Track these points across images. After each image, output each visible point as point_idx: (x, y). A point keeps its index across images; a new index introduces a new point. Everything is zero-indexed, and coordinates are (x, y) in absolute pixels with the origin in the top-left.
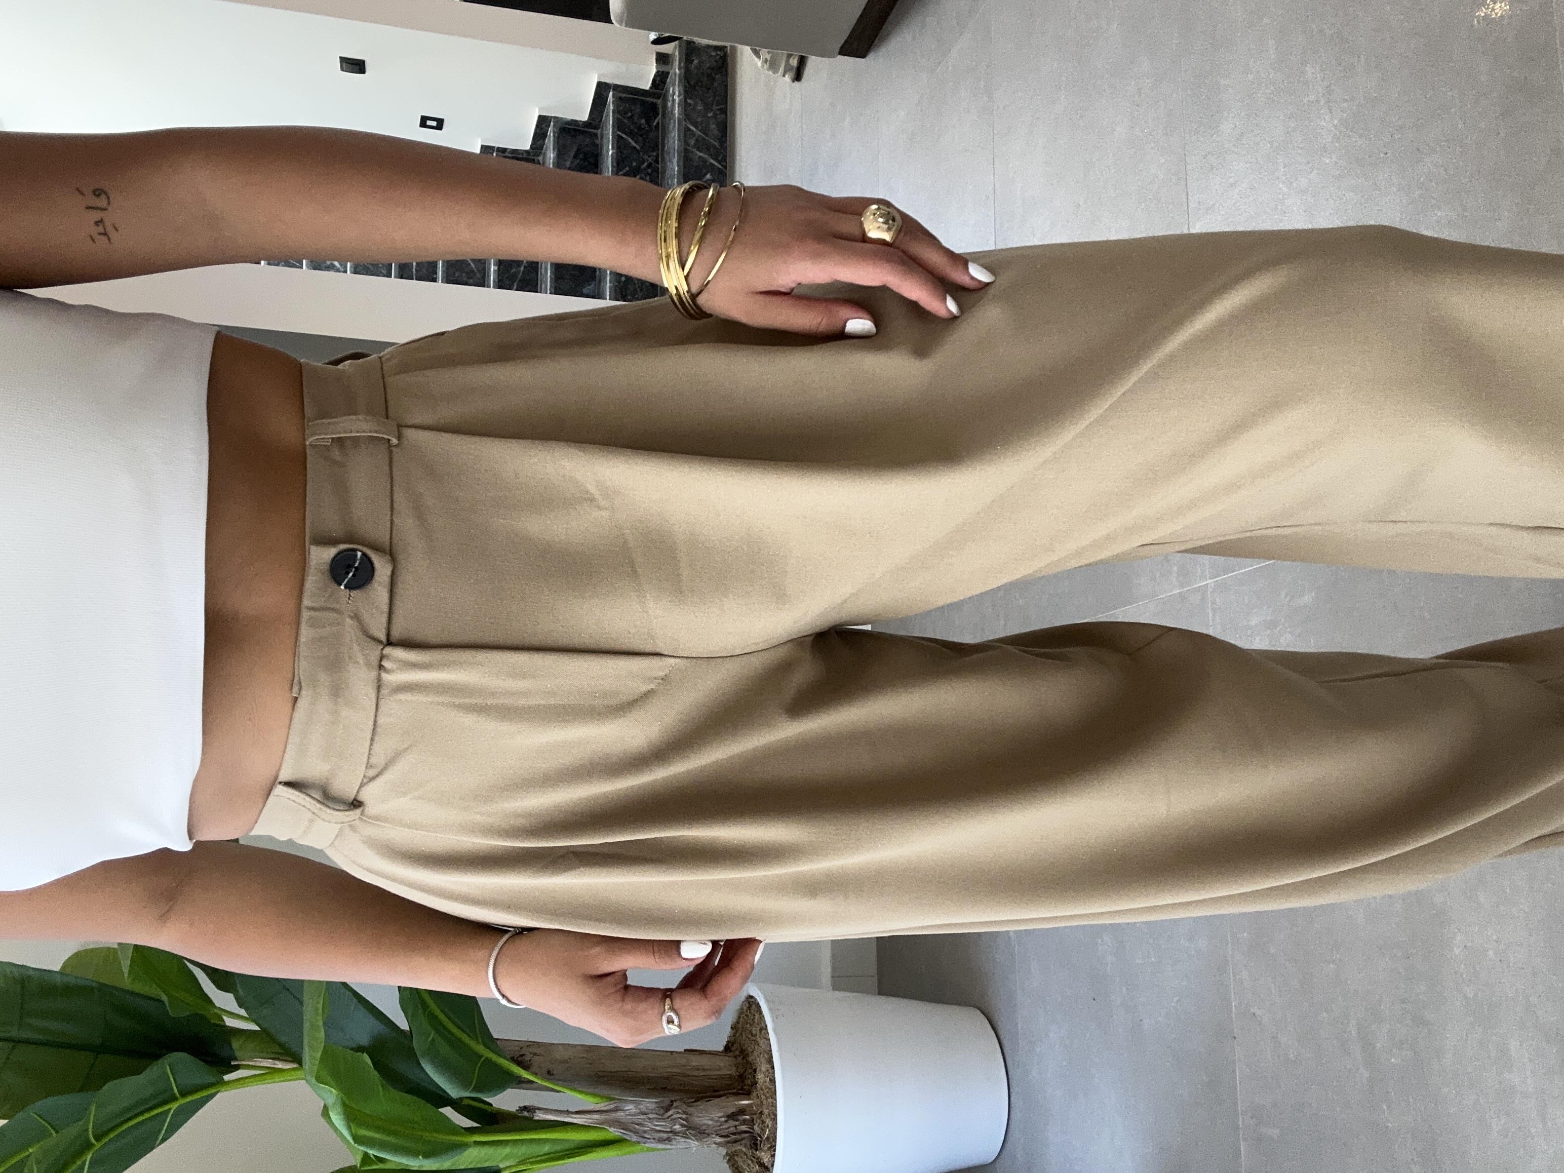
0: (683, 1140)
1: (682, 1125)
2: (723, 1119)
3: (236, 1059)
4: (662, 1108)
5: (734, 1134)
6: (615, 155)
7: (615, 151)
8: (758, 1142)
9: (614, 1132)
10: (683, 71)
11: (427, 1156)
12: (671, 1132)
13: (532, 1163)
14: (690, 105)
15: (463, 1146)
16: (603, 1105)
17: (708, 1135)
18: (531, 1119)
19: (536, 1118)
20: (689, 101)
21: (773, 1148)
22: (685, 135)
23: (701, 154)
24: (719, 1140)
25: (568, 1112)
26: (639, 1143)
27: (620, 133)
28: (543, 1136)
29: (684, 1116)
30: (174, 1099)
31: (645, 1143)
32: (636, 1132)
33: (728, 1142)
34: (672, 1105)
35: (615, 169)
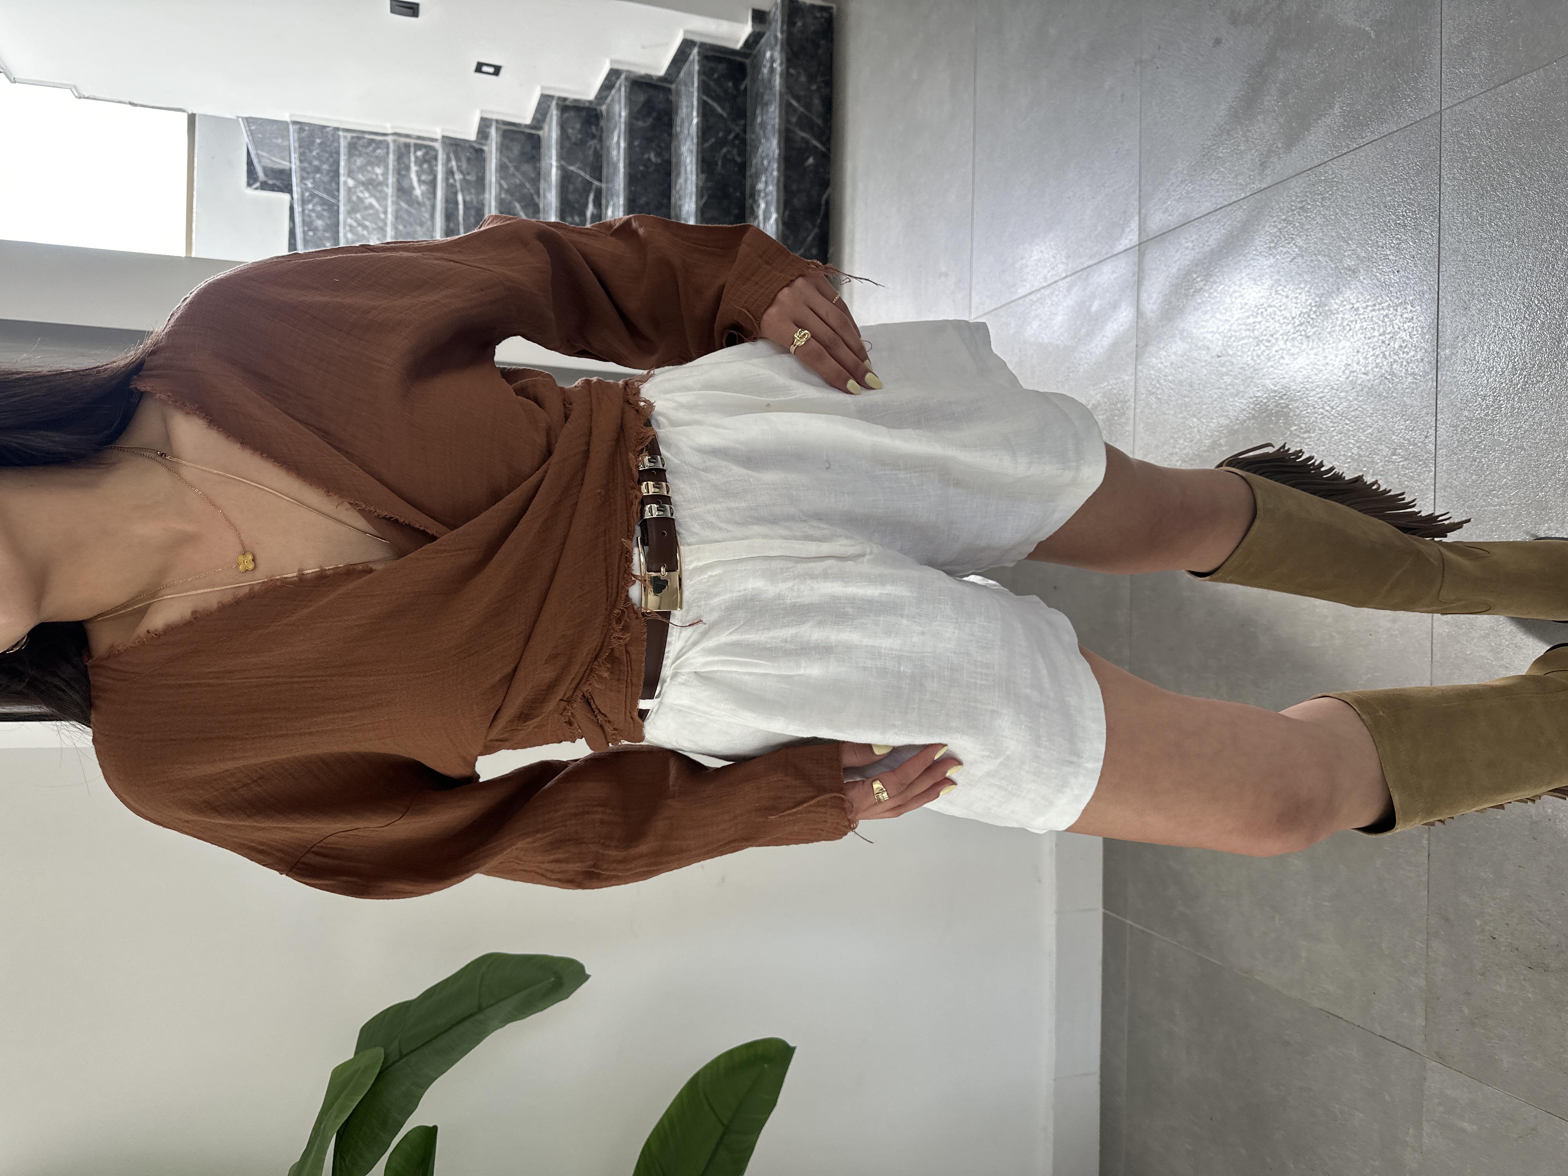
6: (700, 125)
7: (702, 120)
10: (785, 35)
14: (792, 75)
20: (792, 71)
22: (787, 112)
23: (803, 134)
27: (705, 98)
35: (700, 140)
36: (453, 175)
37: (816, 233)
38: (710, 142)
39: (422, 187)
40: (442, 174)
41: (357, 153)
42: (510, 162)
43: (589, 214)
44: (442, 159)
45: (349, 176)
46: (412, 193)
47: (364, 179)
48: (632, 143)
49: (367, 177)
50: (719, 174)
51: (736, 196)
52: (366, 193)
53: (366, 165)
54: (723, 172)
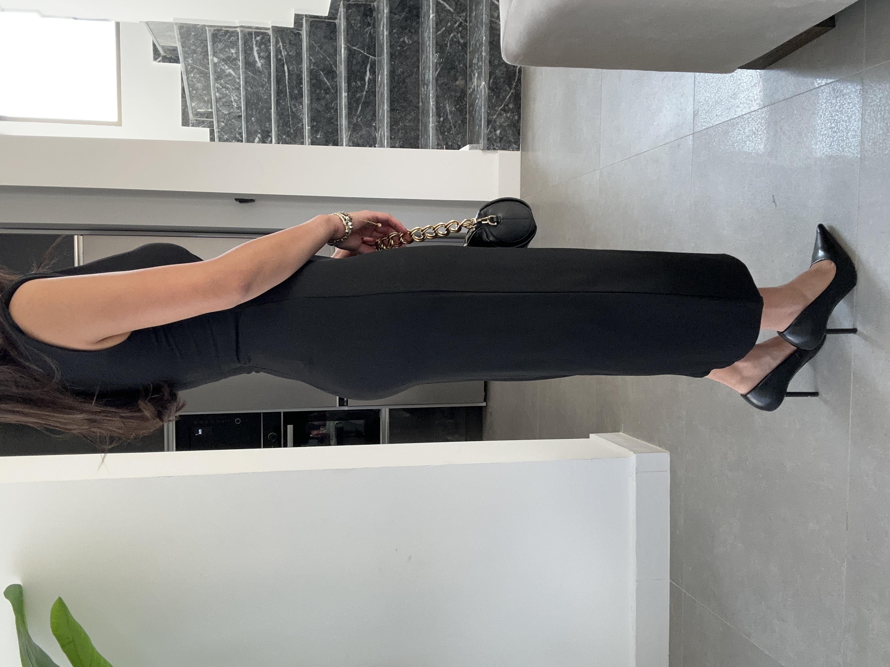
35: (434, 30)
36: (281, 52)
37: (512, 93)
38: (442, 31)
39: (262, 61)
40: (273, 53)
41: (218, 40)
42: (316, 44)
43: (367, 79)
44: (273, 42)
45: (214, 55)
46: (255, 65)
47: (224, 57)
48: (392, 31)
49: (226, 56)
50: (448, 52)
51: (461, 67)
52: (226, 66)
53: (224, 48)
54: (451, 51)
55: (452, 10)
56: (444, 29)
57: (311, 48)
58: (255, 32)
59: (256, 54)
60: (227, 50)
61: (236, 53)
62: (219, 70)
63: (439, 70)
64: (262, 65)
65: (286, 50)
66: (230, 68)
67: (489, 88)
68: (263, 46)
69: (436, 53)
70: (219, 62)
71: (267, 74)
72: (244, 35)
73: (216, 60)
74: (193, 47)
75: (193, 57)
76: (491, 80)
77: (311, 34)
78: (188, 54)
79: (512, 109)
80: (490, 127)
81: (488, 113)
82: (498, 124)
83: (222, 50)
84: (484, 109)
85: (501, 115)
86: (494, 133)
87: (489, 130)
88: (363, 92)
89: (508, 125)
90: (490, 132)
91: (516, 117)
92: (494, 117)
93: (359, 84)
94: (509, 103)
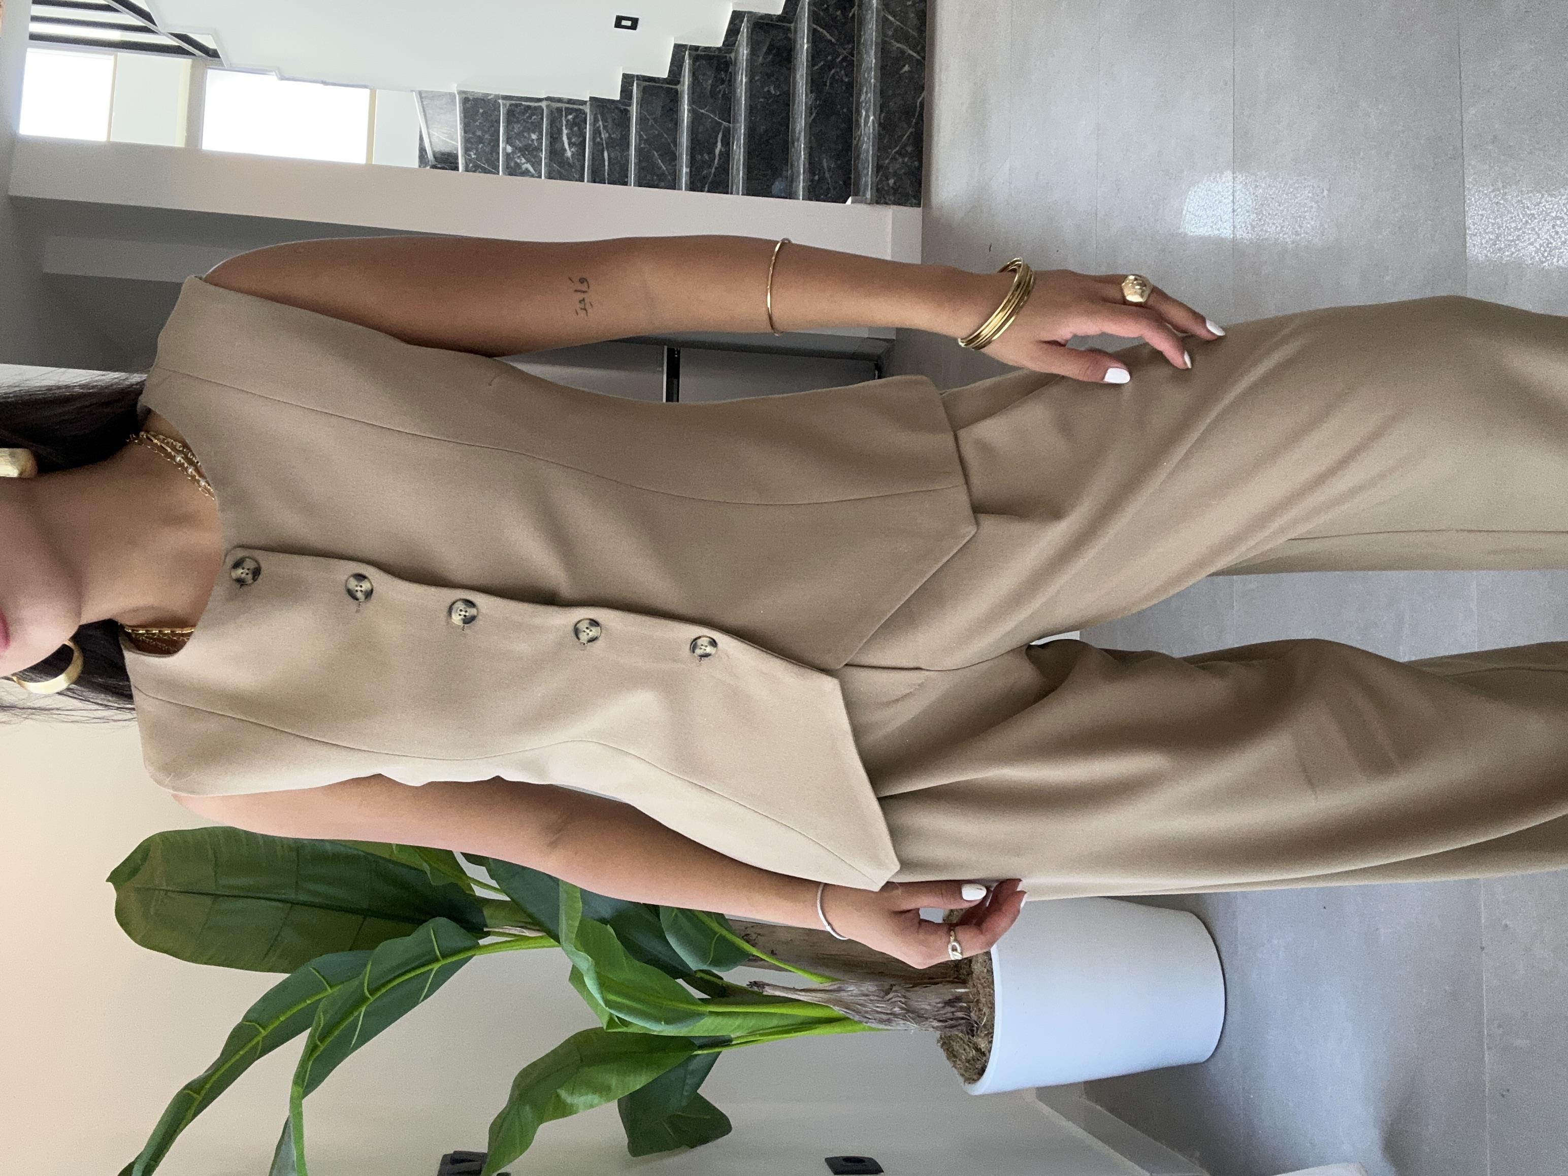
0: (903, 1022)
1: (902, 1009)
2: (940, 1005)
3: (487, 926)
4: (883, 991)
5: (952, 1019)
6: (810, 50)
7: (810, 45)
8: (975, 1029)
9: (838, 1011)
11: (668, 1022)
12: (891, 1014)
13: (761, 1035)
15: (701, 1015)
16: (827, 985)
17: (927, 1019)
18: (760, 994)
19: (765, 993)
21: (990, 1034)
22: (883, 26)
23: (898, 45)
24: (936, 1024)
25: (794, 990)
26: (861, 1022)
27: (815, 26)
28: (772, 1011)
29: (903, 1000)
30: (436, 960)
31: (866, 1023)
32: (858, 1012)
33: (946, 1027)
34: (891, 989)
35: (810, 64)
36: (600, 134)
37: (911, 133)
38: (820, 65)
39: (573, 149)
40: (590, 134)
41: (515, 120)
42: (649, 115)
43: (717, 152)
44: (590, 119)
45: (508, 142)
46: (563, 154)
47: (520, 145)
48: (753, 78)
49: (524, 143)
50: (827, 93)
51: (843, 112)
52: (523, 159)
53: (523, 131)
54: (831, 91)
55: (833, 40)
56: (822, 63)
57: (642, 120)
58: (566, 109)
59: (565, 139)
60: (526, 134)
61: (537, 140)
62: (512, 164)
63: (814, 115)
64: (573, 155)
65: (607, 132)
66: (528, 161)
67: (880, 124)
68: (576, 129)
69: (812, 92)
70: (513, 153)
71: (579, 168)
72: (551, 112)
73: (509, 149)
74: (479, 133)
75: (477, 151)
76: (883, 115)
77: (642, 103)
78: (472, 143)
79: (910, 154)
80: (880, 174)
81: (878, 157)
82: (891, 170)
83: (519, 135)
84: (873, 150)
85: (896, 159)
86: (884, 183)
87: (878, 178)
88: (710, 166)
89: (905, 174)
90: (881, 180)
91: (916, 163)
92: (887, 161)
93: (707, 158)
94: (906, 145)
